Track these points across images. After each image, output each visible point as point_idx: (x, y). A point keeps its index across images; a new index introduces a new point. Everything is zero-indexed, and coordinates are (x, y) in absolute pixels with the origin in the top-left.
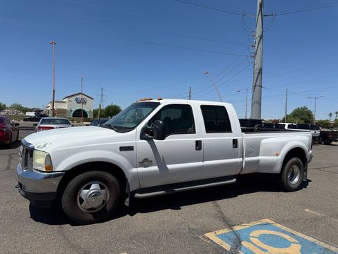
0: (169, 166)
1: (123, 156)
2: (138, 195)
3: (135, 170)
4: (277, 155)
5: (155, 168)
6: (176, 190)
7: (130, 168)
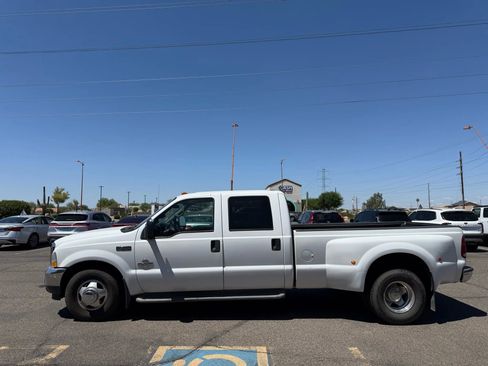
0: (175, 270)
1: (121, 256)
2: (139, 299)
3: (133, 272)
4: (354, 263)
5: (158, 271)
6: (186, 299)
7: (127, 269)
